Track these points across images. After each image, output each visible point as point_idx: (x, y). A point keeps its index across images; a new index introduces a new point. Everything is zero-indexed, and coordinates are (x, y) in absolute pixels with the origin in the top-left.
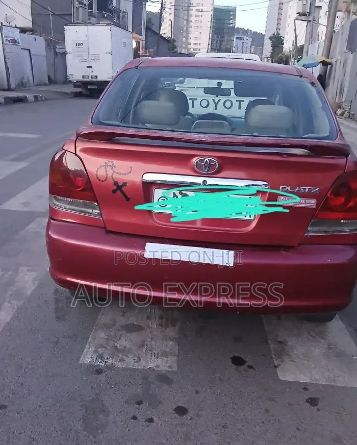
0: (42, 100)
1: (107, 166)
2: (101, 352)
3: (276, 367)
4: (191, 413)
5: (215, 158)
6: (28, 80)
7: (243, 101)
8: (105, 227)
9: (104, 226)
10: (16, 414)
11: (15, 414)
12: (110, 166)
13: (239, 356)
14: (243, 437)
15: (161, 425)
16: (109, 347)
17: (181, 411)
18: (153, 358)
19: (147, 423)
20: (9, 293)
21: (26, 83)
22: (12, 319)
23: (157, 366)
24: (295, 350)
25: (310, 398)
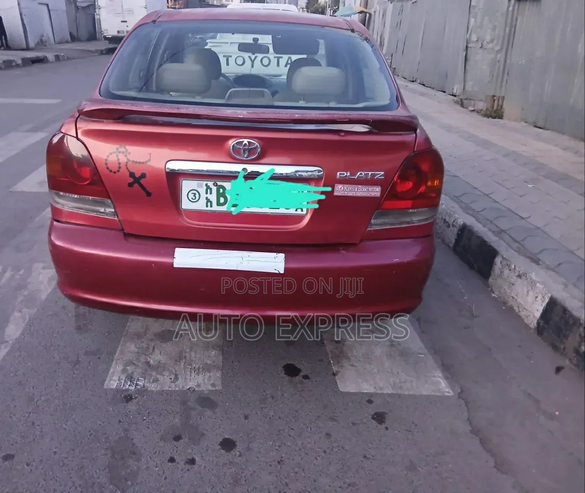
0: (64, 60)
1: (120, 152)
2: (130, 372)
3: (334, 375)
4: (240, 447)
5: (256, 140)
6: (49, 38)
7: (282, 57)
8: (123, 230)
9: (121, 228)
10: (26, 466)
11: (24, 466)
12: (123, 153)
13: (293, 363)
14: (303, 474)
15: (205, 467)
16: (139, 364)
17: (228, 445)
18: (193, 374)
19: (188, 466)
20: (20, 298)
21: (46, 42)
22: (22, 334)
23: (198, 385)
24: (355, 351)
25: (376, 414)
